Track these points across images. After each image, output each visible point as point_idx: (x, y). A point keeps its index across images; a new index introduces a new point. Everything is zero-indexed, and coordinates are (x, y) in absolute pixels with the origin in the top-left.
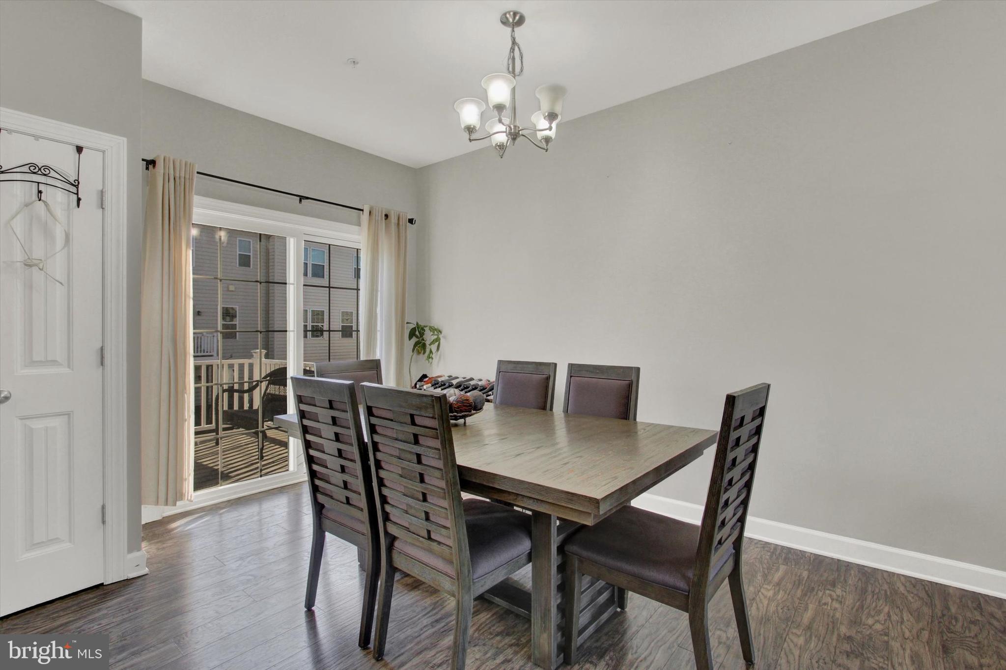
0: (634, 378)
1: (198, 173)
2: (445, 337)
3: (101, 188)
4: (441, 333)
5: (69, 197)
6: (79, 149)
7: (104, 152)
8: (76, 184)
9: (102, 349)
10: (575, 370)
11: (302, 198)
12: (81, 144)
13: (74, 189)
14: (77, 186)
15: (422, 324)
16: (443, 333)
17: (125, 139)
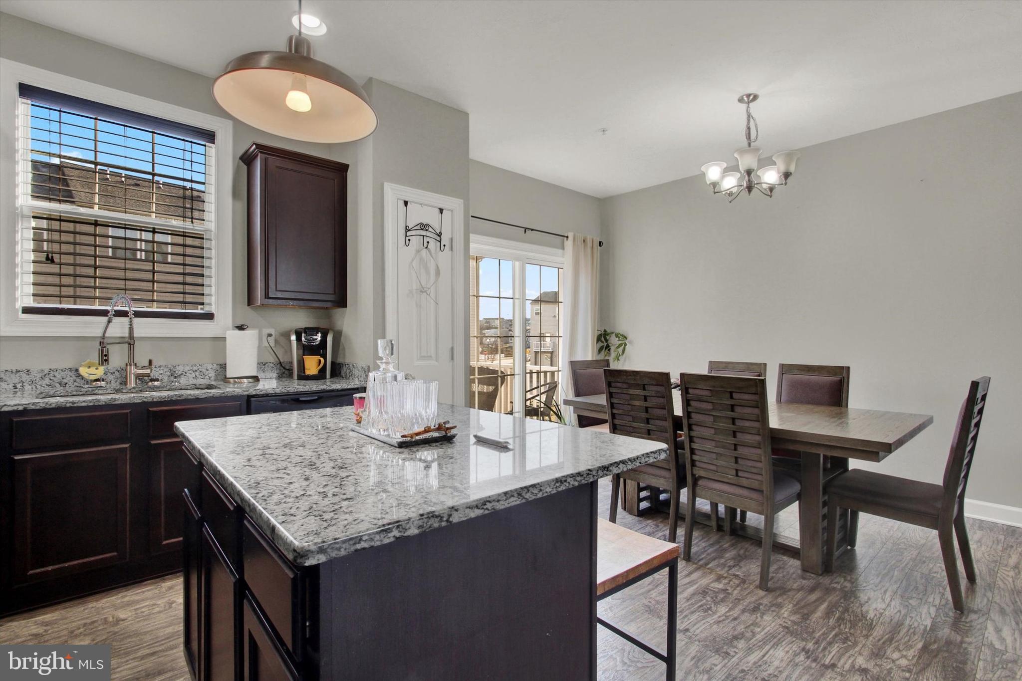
0: (845, 375)
1: (472, 216)
2: (631, 342)
3: (451, 237)
4: (626, 339)
5: (436, 244)
6: (441, 211)
7: (452, 211)
8: (440, 235)
9: (452, 349)
10: (785, 369)
11: (526, 229)
12: (441, 207)
13: (438, 238)
14: (440, 236)
15: (608, 331)
16: (628, 339)
17: (462, 201)
